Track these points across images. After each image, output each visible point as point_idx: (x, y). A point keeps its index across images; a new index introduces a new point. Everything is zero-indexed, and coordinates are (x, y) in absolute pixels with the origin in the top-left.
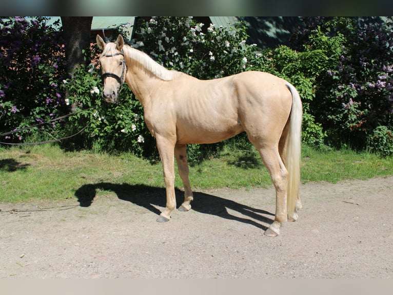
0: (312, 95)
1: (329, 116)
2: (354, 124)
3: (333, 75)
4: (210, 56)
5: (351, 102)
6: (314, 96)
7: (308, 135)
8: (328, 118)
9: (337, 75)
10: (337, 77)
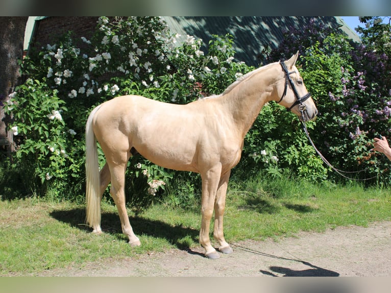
0: (313, 124)
1: (331, 148)
2: (361, 156)
3: (337, 101)
4: (189, 74)
5: (359, 132)
6: (315, 124)
7: (310, 171)
8: (331, 150)
9: (341, 99)
10: (342, 103)
